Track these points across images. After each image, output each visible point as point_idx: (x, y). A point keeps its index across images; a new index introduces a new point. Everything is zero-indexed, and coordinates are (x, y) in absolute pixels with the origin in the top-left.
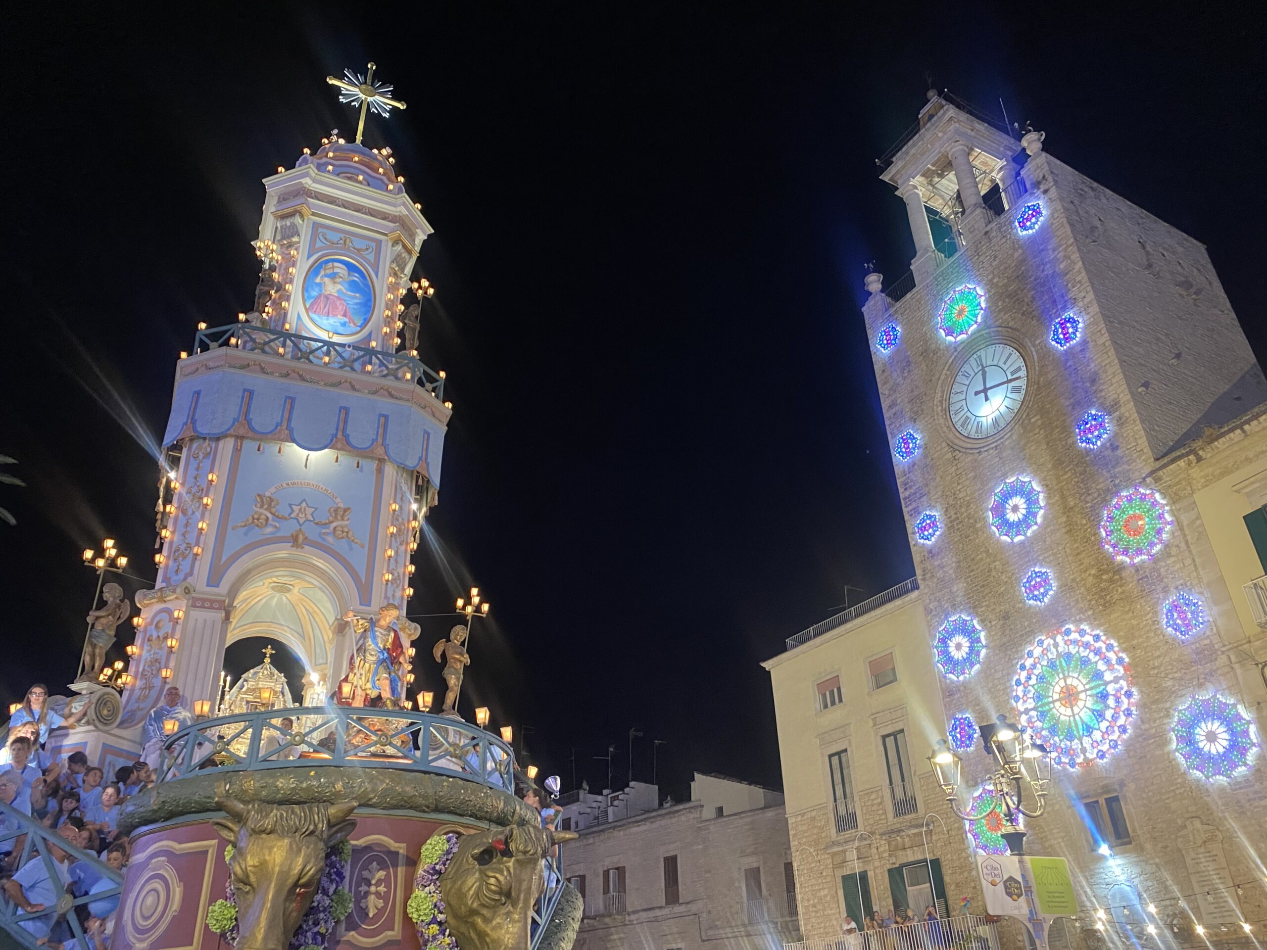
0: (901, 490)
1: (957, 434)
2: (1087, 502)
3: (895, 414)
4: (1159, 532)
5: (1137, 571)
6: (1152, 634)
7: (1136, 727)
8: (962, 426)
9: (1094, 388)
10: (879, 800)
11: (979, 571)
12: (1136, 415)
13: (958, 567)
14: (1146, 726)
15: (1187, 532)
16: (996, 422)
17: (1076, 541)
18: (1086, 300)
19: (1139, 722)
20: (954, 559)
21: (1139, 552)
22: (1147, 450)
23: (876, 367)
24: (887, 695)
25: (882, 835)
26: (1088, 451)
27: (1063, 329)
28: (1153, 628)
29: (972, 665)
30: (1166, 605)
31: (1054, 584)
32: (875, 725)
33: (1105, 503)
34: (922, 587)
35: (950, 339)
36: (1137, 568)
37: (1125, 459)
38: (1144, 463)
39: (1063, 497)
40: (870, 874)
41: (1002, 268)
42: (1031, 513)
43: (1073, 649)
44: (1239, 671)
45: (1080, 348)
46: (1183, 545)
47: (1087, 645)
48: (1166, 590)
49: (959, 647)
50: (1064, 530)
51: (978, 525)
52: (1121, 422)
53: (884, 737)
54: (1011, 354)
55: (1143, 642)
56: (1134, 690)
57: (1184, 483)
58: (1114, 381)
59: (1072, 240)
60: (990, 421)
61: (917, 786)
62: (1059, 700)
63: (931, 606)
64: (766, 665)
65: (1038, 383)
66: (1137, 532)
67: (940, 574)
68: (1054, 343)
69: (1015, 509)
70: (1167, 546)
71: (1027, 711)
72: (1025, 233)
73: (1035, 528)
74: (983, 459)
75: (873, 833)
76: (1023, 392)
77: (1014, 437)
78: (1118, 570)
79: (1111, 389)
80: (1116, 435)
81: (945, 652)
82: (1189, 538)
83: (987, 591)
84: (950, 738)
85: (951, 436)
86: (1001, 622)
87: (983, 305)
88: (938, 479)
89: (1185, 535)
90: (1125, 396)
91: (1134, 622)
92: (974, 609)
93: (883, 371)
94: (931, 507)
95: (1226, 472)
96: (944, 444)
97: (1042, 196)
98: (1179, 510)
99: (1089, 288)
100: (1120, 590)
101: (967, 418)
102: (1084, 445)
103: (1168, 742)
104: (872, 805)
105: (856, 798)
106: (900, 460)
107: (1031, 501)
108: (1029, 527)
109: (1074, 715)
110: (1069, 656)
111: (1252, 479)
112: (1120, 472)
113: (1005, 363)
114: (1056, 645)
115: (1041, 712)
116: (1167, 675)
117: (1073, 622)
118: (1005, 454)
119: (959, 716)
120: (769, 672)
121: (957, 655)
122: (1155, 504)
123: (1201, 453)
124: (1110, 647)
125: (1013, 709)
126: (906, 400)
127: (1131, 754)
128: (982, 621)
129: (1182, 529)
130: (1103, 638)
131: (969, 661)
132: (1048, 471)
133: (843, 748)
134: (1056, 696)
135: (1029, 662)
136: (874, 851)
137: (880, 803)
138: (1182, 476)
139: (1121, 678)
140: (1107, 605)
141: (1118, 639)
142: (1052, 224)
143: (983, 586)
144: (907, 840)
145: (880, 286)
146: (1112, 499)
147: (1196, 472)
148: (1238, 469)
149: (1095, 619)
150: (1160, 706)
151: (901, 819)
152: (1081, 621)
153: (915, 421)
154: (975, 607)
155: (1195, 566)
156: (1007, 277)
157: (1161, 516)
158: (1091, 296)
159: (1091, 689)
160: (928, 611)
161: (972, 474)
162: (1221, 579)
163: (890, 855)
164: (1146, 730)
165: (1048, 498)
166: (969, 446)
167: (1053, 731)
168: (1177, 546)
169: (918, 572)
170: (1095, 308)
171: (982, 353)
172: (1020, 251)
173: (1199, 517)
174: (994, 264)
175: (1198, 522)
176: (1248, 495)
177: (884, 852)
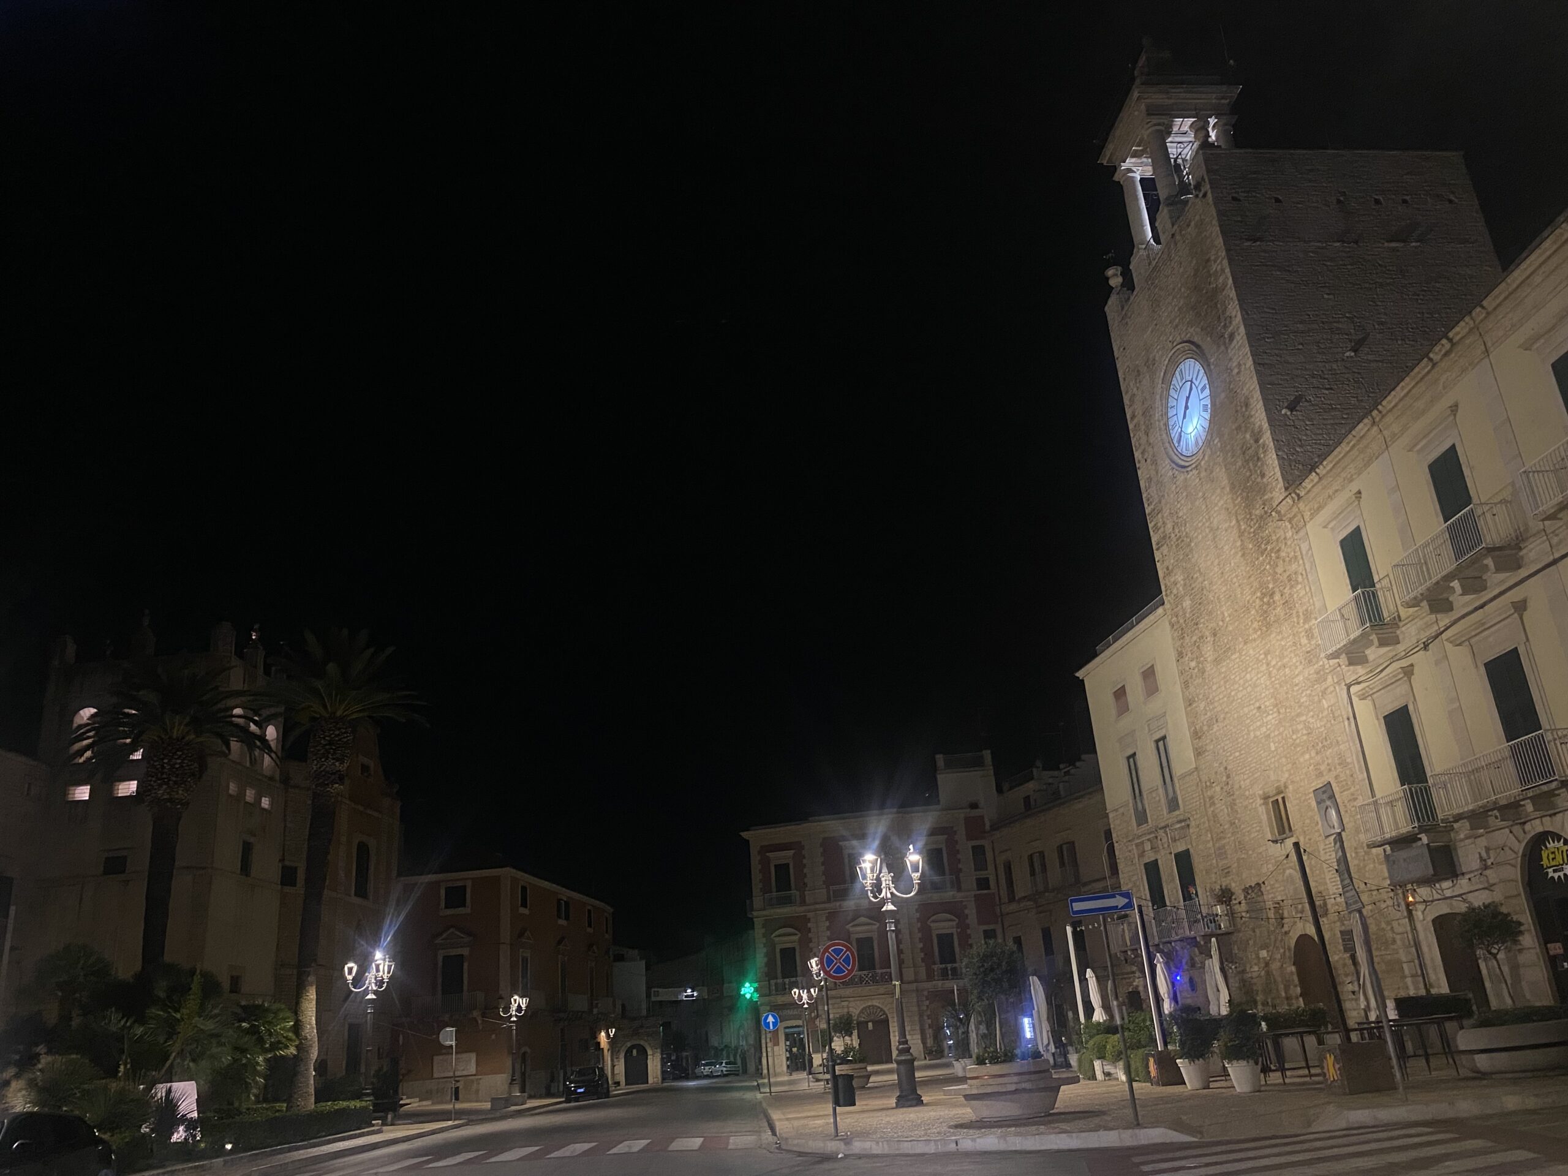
1: (1175, 450)
8: (1177, 442)
9: (1247, 413)
10: (1158, 798)
12: (1272, 443)
13: (1185, 585)
16: (1196, 441)
17: (1247, 565)
20: (1182, 577)
22: (1280, 478)
23: (1120, 375)
24: (1156, 703)
25: (1162, 829)
28: (1293, 648)
32: (1150, 731)
34: (1166, 602)
37: (1269, 487)
38: (1279, 490)
39: (1237, 522)
40: (1162, 861)
41: (1186, 275)
44: (1338, 690)
45: (1236, 371)
46: (1304, 573)
48: (1296, 615)
52: (1265, 450)
53: (1157, 742)
54: (1199, 370)
55: (1288, 661)
57: (1299, 515)
58: (1258, 407)
60: (1193, 440)
61: (1179, 785)
63: (1173, 621)
64: (1080, 674)
65: (1217, 404)
67: (1175, 591)
74: (1190, 479)
75: (1157, 827)
76: (1209, 412)
77: (1206, 458)
79: (1256, 415)
82: (1307, 566)
85: (1171, 452)
88: (1166, 496)
89: (1304, 564)
90: (1267, 424)
93: (1125, 379)
94: (1164, 524)
95: (1320, 507)
96: (1167, 462)
98: (1299, 540)
99: (1238, 307)
100: (1273, 613)
101: (1180, 434)
103: (1306, 751)
104: (1155, 802)
105: (1146, 797)
112: (1266, 500)
113: (1196, 379)
116: (1302, 691)
118: (1202, 475)
120: (1083, 681)
126: (1141, 413)
129: (1302, 558)
132: (1228, 495)
133: (1135, 751)
136: (1159, 842)
137: (1160, 800)
140: (1269, 626)
142: (1212, 232)
144: (1174, 833)
145: (1120, 280)
147: (1303, 506)
148: (1325, 504)
149: (1262, 638)
150: (1301, 719)
151: (1171, 815)
153: (1149, 434)
154: (1197, 624)
155: (1312, 592)
156: (1190, 289)
158: (1240, 315)
160: (1172, 625)
161: (1184, 494)
162: (1325, 607)
166: (1182, 463)
168: (1301, 574)
169: (1163, 589)
170: (1242, 330)
171: (1182, 366)
172: (1195, 260)
173: (1310, 548)
176: (1332, 530)
177: (1165, 842)
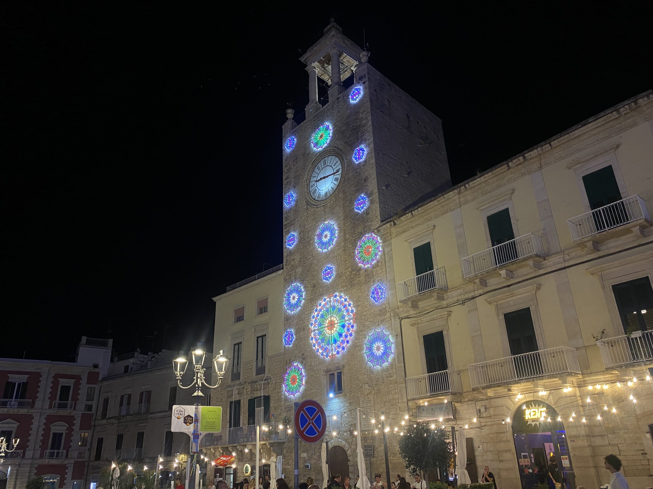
0: (284, 221)
1: (311, 197)
2: (353, 237)
3: (288, 182)
4: (376, 255)
5: (365, 271)
6: (366, 301)
7: (353, 342)
8: (313, 193)
9: (365, 184)
10: (251, 367)
11: (307, 264)
12: (378, 199)
13: (300, 261)
14: (356, 341)
15: (386, 256)
16: (326, 194)
17: (346, 255)
18: (370, 141)
19: (354, 339)
20: (299, 257)
21: (368, 263)
22: (379, 217)
23: (284, 158)
24: (263, 318)
25: (249, 383)
26: (358, 213)
27: (358, 153)
28: (367, 298)
29: (298, 307)
30: (372, 288)
31: (334, 273)
32: (255, 332)
33: (360, 238)
34: (285, 268)
35: (315, 149)
36: (366, 270)
37: (370, 220)
38: (377, 222)
39: (345, 234)
40: (242, 401)
41: (341, 118)
42: (331, 240)
43: (336, 304)
44: (393, 321)
45: (363, 164)
46: (383, 262)
47: (341, 303)
48: (374, 282)
49: (294, 298)
50: (342, 249)
51: (311, 242)
52: (372, 202)
53: (258, 338)
54: (337, 162)
55: (362, 304)
56: (355, 325)
57: (389, 234)
58: (373, 182)
59: (370, 110)
60: (324, 193)
61: (267, 361)
62: (327, 327)
63: (287, 278)
64: (215, 299)
65: (345, 178)
66: (369, 253)
67: (292, 263)
68: (354, 159)
69: (326, 236)
70: (378, 262)
71: (315, 330)
72: (352, 101)
73: (332, 246)
74: (318, 211)
75: (245, 382)
76: (339, 181)
77: (332, 202)
78: (359, 270)
79: (371, 186)
80: (369, 208)
81: (288, 300)
82: (386, 259)
83: (309, 273)
84: (284, 340)
85: (308, 197)
86: (312, 289)
87: (331, 135)
88: (299, 217)
89: (385, 258)
90: (376, 191)
91: (360, 294)
92: (302, 281)
93: (286, 160)
94: (294, 231)
95: (404, 231)
96: (304, 201)
97: (362, 85)
98: (385, 246)
99: (372, 135)
100: (358, 279)
101: (316, 190)
102: (356, 210)
103: (362, 349)
104: (248, 369)
105: (242, 366)
106: (286, 206)
107: (332, 234)
108: (330, 245)
109: (331, 334)
110: (334, 307)
111: (412, 236)
112: (367, 226)
113: (334, 166)
114: (330, 301)
115: (320, 332)
116: (368, 319)
117: (339, 292)
118: (326, 210)
119: (288, 330)
120: (215, 302)
121: (293, 302)
122: (377, 242)
123: (395, 221)
124: (350, 305)
125: (309, 329)
126: (293, 177)
127: (349, 353)
128: (305, 287)
129: (384, 255)
130: (348, 300)
131: (296, 305)
132: (341, 220)
133: (240, 341)
134: (327, 325)
135: (319, 308)
136: (245, 390)
137: (251, 368)
138: (388, 231)
139: (351, 319)
140: (352, 285)
141: (353, 301)
142: (364, 100)
143: (308, 271)
144: (259, 386)
145: (293, 116)
146: (362, 237)
147: (394, 230)
148: (408, 230)
149: (347, 291)
150: (363, 333)
151: (258, 376)
152: (341, 291)
153: (295, 187)
154: (303, 281)
155: (386, 272)
156: (342, 123)
157: (378, 248)
158: (372, 139)
159: (339, 323)
160: (285, 280)
161: (312, 218)
162: (394, 279)
163: (251, 393)
164: (356, 343)
165: (339, 233)
166: (314, 203)
167: (323, 340)
168: (382, 262)
169: (284, 261)
170: (372, 146)
171: (326, 159)
172: (349, 111)
173: (391, 250)
174: (338, 115)
175: (391, 252)
176: (410, 243)
177: (249, 391)
